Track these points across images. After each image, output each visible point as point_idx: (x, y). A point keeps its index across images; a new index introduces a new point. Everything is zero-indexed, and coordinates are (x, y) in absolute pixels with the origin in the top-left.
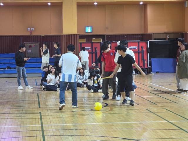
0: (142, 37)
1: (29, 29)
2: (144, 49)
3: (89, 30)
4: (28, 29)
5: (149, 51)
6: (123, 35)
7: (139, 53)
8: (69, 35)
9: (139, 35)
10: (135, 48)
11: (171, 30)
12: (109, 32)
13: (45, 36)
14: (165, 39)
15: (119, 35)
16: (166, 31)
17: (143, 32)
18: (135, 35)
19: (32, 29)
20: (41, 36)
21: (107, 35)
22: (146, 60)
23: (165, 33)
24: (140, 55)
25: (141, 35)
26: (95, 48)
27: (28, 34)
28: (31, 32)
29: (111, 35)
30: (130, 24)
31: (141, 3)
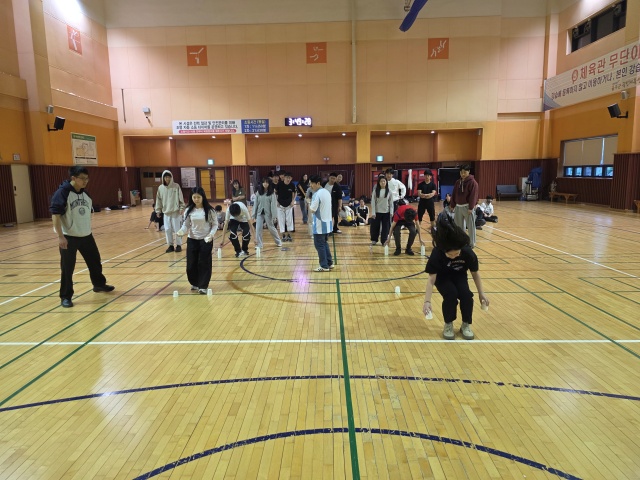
0: (431, 166)
1: (325, 159)
3: (380, 159)
5: (440, 178)
8: (362, 164)
11: (460, 158)
12: (399, 161)
13: (339, 165)
15: (409, 164)
16: (455, 159)
18: (424, 163)
19: (328, 159)
20: (335, 165)
21: (398, 164)
25: (429, 163)
27: (324, 163)
28: (327, 161)
29: (401, 164)
30: (420, 153)
31: (433, 132)
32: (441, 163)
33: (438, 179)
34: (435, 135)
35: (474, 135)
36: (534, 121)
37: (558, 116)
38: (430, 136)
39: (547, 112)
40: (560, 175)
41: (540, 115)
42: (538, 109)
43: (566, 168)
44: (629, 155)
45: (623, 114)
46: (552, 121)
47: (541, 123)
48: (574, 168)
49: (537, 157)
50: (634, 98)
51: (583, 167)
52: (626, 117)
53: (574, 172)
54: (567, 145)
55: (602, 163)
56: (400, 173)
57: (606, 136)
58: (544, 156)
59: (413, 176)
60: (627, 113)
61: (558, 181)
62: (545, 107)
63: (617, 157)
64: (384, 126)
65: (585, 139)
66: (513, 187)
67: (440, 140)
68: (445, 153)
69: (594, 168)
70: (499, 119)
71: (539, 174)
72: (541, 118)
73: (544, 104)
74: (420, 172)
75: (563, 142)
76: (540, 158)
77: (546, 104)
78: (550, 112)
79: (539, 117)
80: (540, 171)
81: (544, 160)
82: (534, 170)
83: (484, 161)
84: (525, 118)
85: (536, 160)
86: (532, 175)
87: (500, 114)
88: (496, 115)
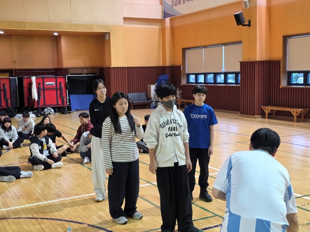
0: (58, 72)
2: (63, 86)
5: (68, 87)
6: (34, 70)
7: (57, 90)
9: (52, 69)
10: (52, 84)
11: (87, 64)
12: (17, 67)
14: (82, 74)
15: (30, 70)
16: (82, 65)
17: (56, 67)
18: (48, 70)
21: (15, 70)
22: (65, 97)
23: (82, 68)
24: (58, 91)
25: (54, 69)
26: (4, 85)
29: (20, 70)
30: (41, 58)
31: (56, 34)
33: (66, 88)
35: (100, 40)
36: (156, 27)
37: (177, 23)
38: (53, 39)
39: (168, 20)
40: (184, 82)
41: (161, 22)
42: (159, 16)
43: (188, 75)
44: (254, 63)
45: (247, 23)
46: (172, 29)
47: (163, 30)
48: (197, 75)
49: (161, 65)
50: (256, 7)
51: (205, 74)
52: (249, 25)
53: (196, 79)
54: (188, 52)
55: (223, 70)
56: (20, 81)
57: (225, 44)
58: (168, 64)
59: (38, 84)
60: (250, 22)
61: (183, 88)
63: (243, 64)
65: (205, 47)
66: (143, 94)
67: (64, 43)
69: (216, 75)
70: (124, 23)
71: (166, 81)
72: (162, 25)
73: (164, 12)
74: (45, 80)
75: (184, 50)
76: (164, 65)
77: (166, 11)
78: (170, 19)
79: (160, 24)
80: (166, 78)
81: (168, 67)
82: (161, 78)
83: (114, 68)
84: (148, 25)
85: (161, 67)
86: (161, 82)
87: (125, 19)
88: (122, 19)
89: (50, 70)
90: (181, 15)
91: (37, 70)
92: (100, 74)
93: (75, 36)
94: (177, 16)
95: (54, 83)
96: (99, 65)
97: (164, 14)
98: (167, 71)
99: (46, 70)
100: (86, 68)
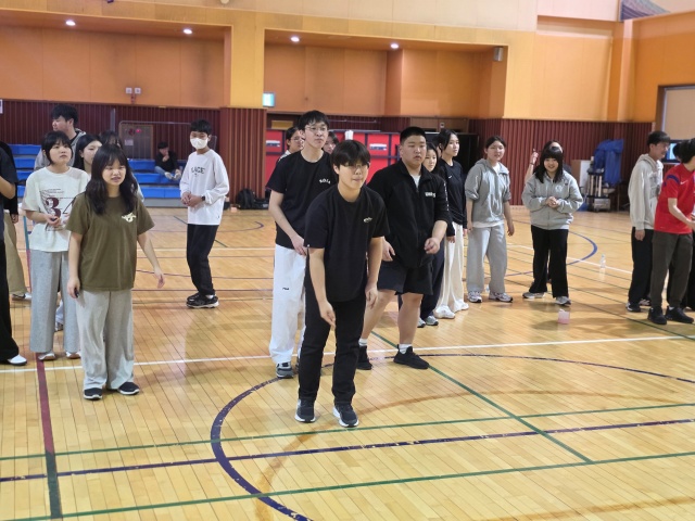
1: (129, 90)
3: (267, 101)
4: (127, 89)
6: (341, 117)
7: (389, 159)
8: (245, 110)
9: (375, 118)
10: (382, 148)
13: (167, 109)
14: (434, 131)
16: (436, 112)
17: (382, 113)
19: (138, 91)
20: (157, 108)
23: (436, 118)
25: (378, 118)
27: (127, 101)
28: (133, 96)
30: (356, 93)
31: (395, 46)
32: (407, 119)
34: (399, 51)
35: (483, 61)
36: (601, 39)
37: (649, 32)
38: (384, 55)
39: (629, 23)
41: (612, 27)
42: (609, 13)
46: (637, 43)
47: (615, 46)
49: (604, 118)
54: (669, 94)
58: (620, 117)
62: (625, 12)
64: (297, 20)
67: (406, 67)
68: (417, 97)
70: (538, 28)
71: (617, 154)
72: (613, 35)
73: (623, 6)
74: (369, 138)
75: (662, 90)
76: (612, 120)
77: (627, 5)
78: (634, 23)
79: (610, 32)
80: (618, 148)
81: (621, 124)
82: (604, 146)
83: (508, 120)
84: (585, 32)
85: (604, 123)
86: (604, 156)
87: (541, 18)
88: (535, 19)
89: (371, 119)
90: (665, 14)
91: (346, 117)
92: (470, 131)
93: (427, 52)
94: (656, 15)
95: (385, 146)
96: (471, 113)
97: (623, 10)
98: (617, 131)
99: (363, 118)
100: (445, 119)
